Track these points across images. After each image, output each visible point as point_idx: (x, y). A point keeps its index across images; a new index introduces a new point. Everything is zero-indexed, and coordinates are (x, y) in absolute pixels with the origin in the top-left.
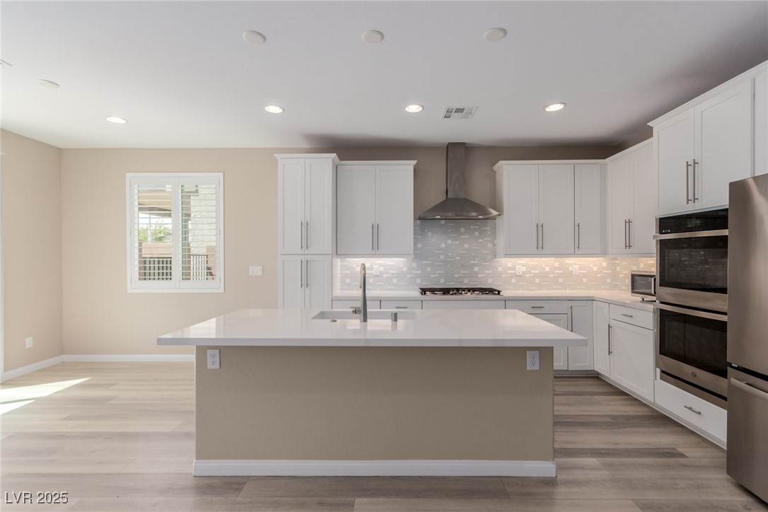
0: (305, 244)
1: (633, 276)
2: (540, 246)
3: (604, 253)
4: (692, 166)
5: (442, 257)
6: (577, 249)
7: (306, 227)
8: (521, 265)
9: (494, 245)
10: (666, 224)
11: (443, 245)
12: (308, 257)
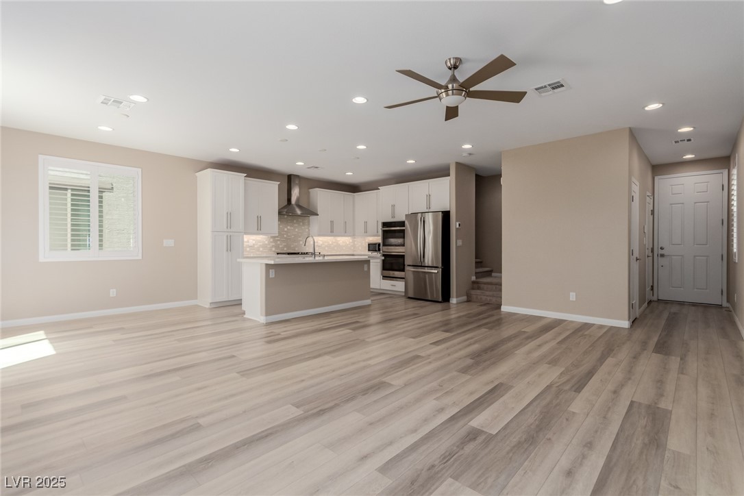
0: (229, 225)
1: (369, 245)
2: (332, 232)
3: (353, 235)
4: (393, 206)
5: (285, 236)
6: (345, 233)
7: (229, 215)
8: (320, 240)
9: (309, 230)
10: (385, 224)
11: (286, 229)
12: (231, 234)
